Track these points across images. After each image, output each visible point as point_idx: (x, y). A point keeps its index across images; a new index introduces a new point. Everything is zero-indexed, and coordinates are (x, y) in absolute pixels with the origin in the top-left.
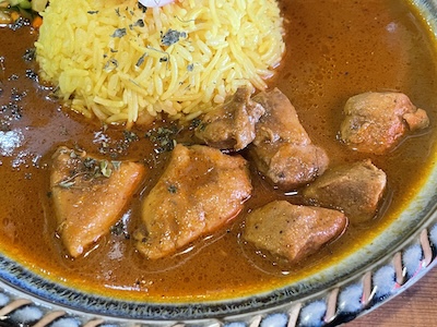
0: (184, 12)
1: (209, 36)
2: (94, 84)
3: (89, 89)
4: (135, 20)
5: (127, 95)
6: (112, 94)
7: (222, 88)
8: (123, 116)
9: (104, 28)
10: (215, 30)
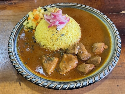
0: (64, 30)
1: (69, 34)
2: (48, 44)
3: (47, 44)
4: (56, 32)
5: (54, 45)
6: (52, 45)
7: (71, 43)
8: (54, 49)
9: (50, 34)
10: (70, 33)
